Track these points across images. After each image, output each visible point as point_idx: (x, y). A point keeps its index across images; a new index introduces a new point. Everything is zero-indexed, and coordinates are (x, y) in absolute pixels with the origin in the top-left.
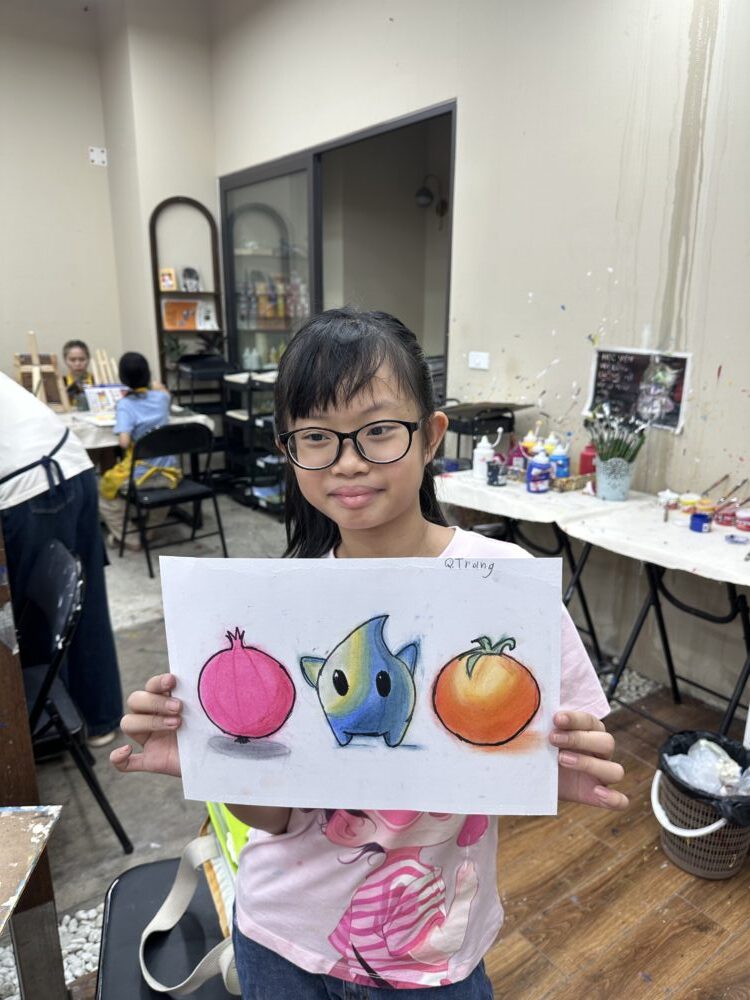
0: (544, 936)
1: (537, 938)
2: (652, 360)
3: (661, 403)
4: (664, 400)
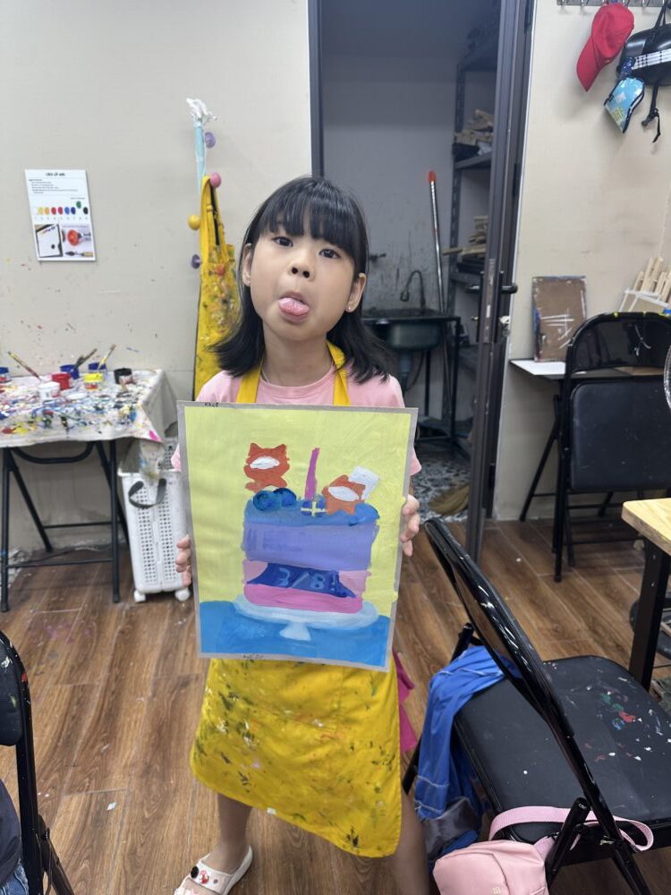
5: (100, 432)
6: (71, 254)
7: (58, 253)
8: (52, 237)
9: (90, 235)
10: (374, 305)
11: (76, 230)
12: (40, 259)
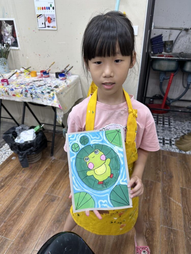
0: (4, 231)
1: (2, 233)
2: (2, 22)
3: (11, 39)
4: (11, 37)
5: (43, 101)
6: (49, 27)
7: (44, 26)
8: (42, 20)
9: (55, 19)
10: (183, 51)
11: (50, 17)
12: (39, 29)
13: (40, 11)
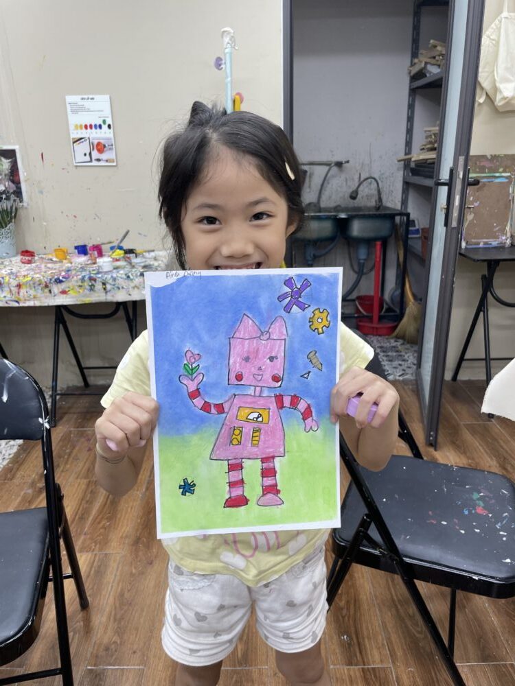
0: (94, 544)
1: (90, 548)
3: (5, 186)
4: (8, 183)
6: (98, 160)
7: (89, 160)
8: (83, 148)
9: (112, 145)
11: (102, 141)
12: (76, 164)
13: (79, 131)
